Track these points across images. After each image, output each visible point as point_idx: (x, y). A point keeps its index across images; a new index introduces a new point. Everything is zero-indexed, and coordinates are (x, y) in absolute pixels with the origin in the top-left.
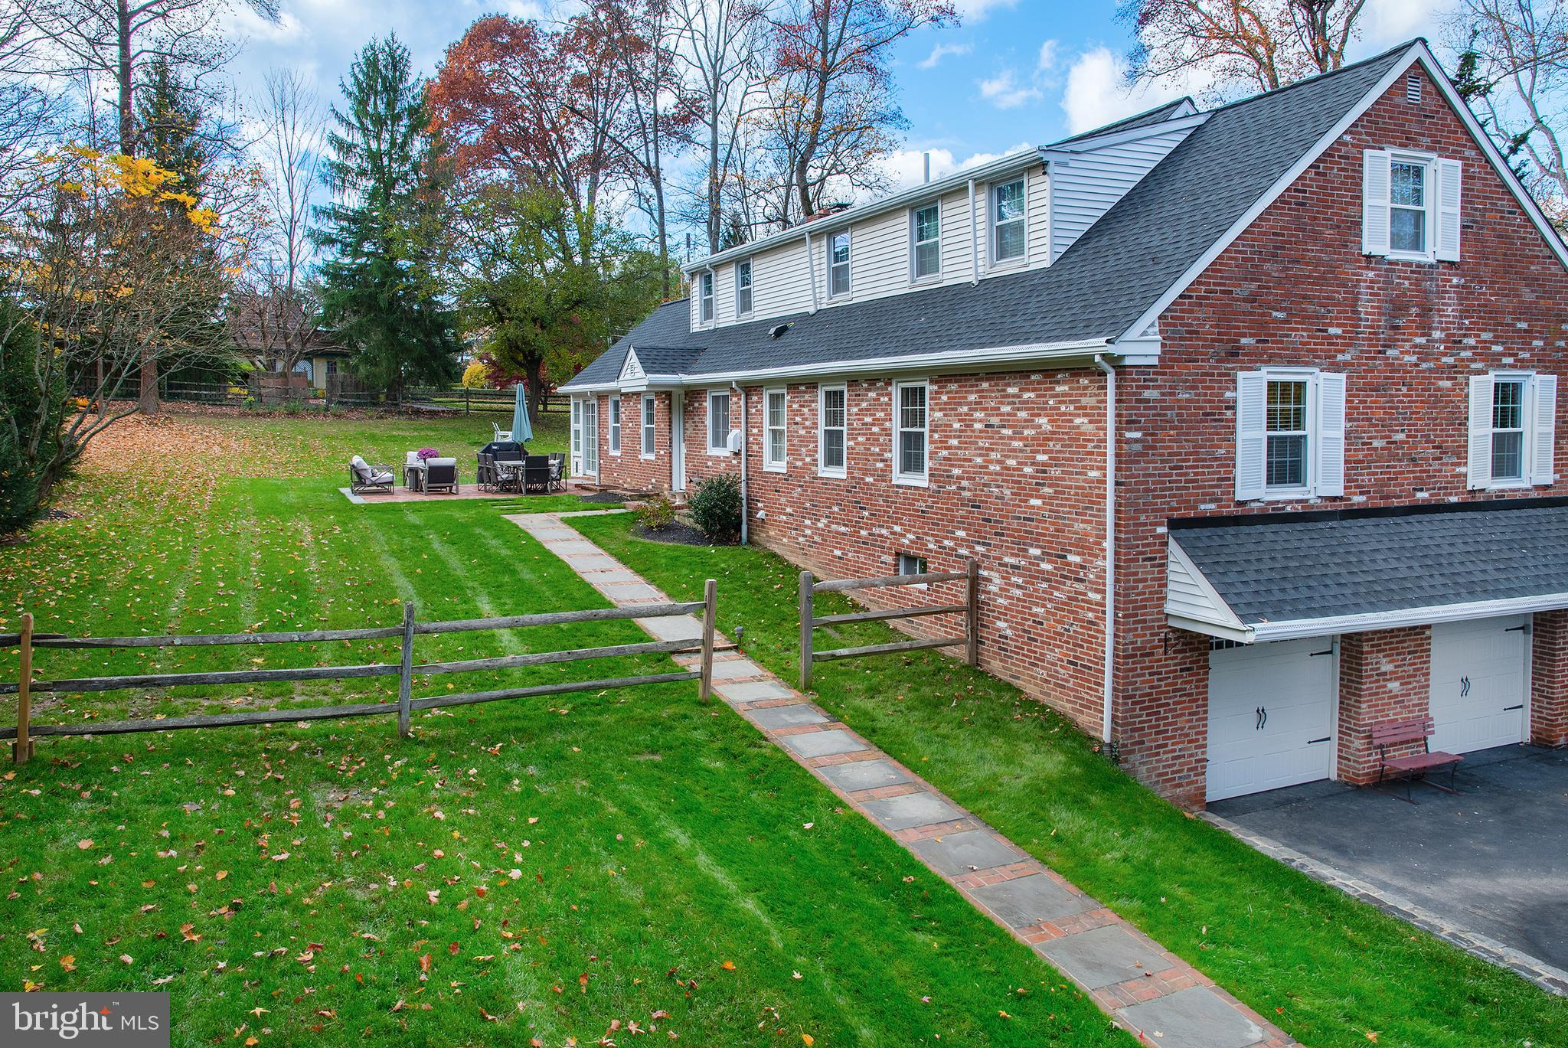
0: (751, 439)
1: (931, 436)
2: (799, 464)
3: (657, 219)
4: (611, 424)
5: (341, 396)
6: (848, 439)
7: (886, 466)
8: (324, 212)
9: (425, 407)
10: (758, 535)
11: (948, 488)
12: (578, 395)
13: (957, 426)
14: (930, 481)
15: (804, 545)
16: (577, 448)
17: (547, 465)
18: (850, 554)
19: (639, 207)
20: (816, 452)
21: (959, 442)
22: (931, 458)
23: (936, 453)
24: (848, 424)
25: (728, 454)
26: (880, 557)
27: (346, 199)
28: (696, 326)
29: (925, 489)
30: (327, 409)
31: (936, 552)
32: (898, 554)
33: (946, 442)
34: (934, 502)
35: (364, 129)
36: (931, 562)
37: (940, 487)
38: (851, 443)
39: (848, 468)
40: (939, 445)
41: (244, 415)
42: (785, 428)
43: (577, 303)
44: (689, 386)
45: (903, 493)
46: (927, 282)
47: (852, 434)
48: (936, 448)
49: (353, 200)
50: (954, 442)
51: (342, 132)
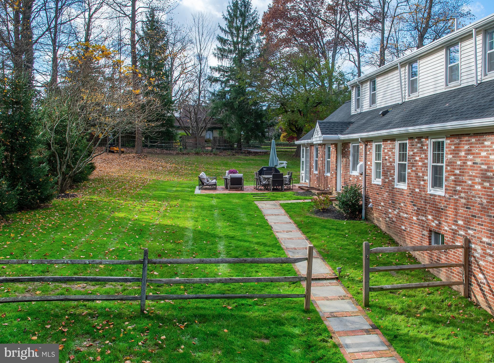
0: (367, 167)
1: (446, 168)
2: (387, 180)
3: (357, 64)
4: (315, 158)
5: (218, 146)
6: (408, 169)
7: (425, 183)
8: (214, 69)
9: (253, 150)
10: (370, 215)
11: (455, 197)
12: (304, 145)
13: (459, 163)
14: (446, 193)
15: (389, 222)
16: (303, 170)
17: (282, 178)
18: (409, 229)
19: (350, 60)
20: (394, 174)
21: (460, 172)
22: (446, 180)
23: (449, 177)
24: (409, 161)
25: (358, 174)
26: (422, 232)
27: (223, 63)
28: (353, 112)
29: (443, 197)
30: (212, 151)
31: (449, 232)
32: (430, 231)
33: (454, 172)
34: (447, 204)
35: (232, 34)
36: (446, 237)
37: (450, 196)
38: (410, 171)
39: (408, 184)
40: (450, 173)
41: (178, 154)
42: (381, 162)
43: (319, 103)
44: (343, 140)
45: (433, 198)
46: (453, 86)
47: (410, 166)
48: (449, 175)
49: (226, 63)
50: (457, 172)
51: (223, 35)
